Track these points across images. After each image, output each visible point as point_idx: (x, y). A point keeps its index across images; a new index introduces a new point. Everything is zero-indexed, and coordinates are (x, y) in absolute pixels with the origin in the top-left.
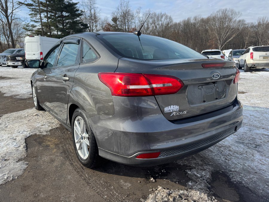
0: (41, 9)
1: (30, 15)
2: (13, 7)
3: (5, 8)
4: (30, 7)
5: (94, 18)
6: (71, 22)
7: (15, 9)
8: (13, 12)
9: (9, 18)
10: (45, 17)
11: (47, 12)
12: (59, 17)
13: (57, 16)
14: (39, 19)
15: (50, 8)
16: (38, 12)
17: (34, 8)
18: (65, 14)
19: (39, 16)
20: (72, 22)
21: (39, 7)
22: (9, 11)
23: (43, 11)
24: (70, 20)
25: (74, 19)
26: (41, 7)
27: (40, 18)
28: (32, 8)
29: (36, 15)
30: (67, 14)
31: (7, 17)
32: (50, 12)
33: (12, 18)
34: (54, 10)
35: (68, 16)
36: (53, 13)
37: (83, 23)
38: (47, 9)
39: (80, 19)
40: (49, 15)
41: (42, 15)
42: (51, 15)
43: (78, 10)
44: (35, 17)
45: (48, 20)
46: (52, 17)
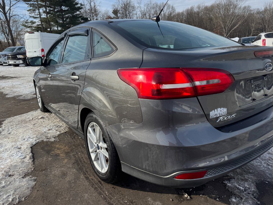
0: (40, 4)
1: (28, 11)
2: (10, 3)
3: (2, 5)
4: (28, 3)
5: (94, 12)
6: (70, 16)
7: (13, 5)
8: (11, 8)
9: (8, 15)
10: (44, 12)
11: (45, 6)
12: (58, 11)
13: (56, 10)
14: (38, 15)
15: (48, 3)
16: (36, 7)
17: (32, 4)
18: (64, 8)
19: (38, 11)
20: (72, 16)
21: (37, 3)
22: (7, 8)
23: (41, 6)
24: (70, 14)
25: (74, 13)
26: (39, 2)
27: (38, 13)
28: (30, 4)
29: (34, 10)
30: (66, 9)
31: (5, 14)
32: (48, 7)
33: (10, 15)
34: (52, 4)
35: (68, 10)
36: (52, 8)
37: (84, 17)
38: (45, 4)
39: (80, 13)
40: (48, 11)
41: (41, 11)
42: (50, 10)
43: (77, 4)
44: (34, 13)
45: (47, 16)
46: (51, 12)
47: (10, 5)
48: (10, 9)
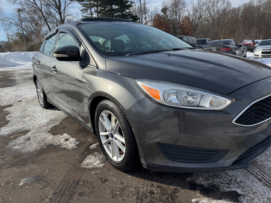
0: (92, 4)
1: (81, 11)
2: (65, 3)
3: (58, 6)
4: (81, 3)
5: (143, 10)
6: (120, 15)
7: (67, 5)
9: (62, 15)
10: (96, 12)
11: (97, 6)
12: (108, 10)
13: (106, 10)
14: (90, 14)
15: (100, 2)
16: (88, 7)
17: (85, 4)
18: (114, 7)
19: (90, 11)
20: (122, 15)
21: (90, 2)
22: (62, 8)
23: (93, 6)
24: (119, 13)
25: (124, 12)
26: (92, 2)
27: (90, 13)
28: (84, 4)
29: (87, 10)
30: (116, 7)
31: (60, 14)
32: (100, 6)
33: (65, 15)
34: (103, 3)
35: (118, 9)
36: (103, 7)
37: (133, 15)
38: (97, 3)
39: (129, 11)
40: (99, 10)
41: (93, 10)
42: (101, 10)
43: (127, 2)
44: (86, 13)
45: (98, 15)
47: (65, 5)
48: (65, 9)
